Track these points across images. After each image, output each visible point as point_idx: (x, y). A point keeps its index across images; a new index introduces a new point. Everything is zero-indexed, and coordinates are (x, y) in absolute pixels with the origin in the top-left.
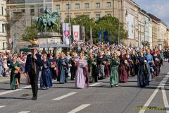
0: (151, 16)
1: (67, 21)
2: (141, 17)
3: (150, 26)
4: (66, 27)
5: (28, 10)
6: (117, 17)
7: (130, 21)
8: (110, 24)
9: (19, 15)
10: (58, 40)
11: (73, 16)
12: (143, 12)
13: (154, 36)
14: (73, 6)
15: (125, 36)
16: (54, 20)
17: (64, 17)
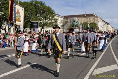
0: (106, 22)
1: (81, 24)
2: (103, 23)
3: (106, 25)
4: (81, 26)
5: (69, 21)
6: (95, 22)
7: (100, 24)
8: (93, 25)
9: (66, 22)
10: (78, 30)
11: (82, 23)
12: (104, 21)
13: (107, 29)
14: (83, 19)
15: (98, 28)
16: (77, 24)
17: (80, 23)
